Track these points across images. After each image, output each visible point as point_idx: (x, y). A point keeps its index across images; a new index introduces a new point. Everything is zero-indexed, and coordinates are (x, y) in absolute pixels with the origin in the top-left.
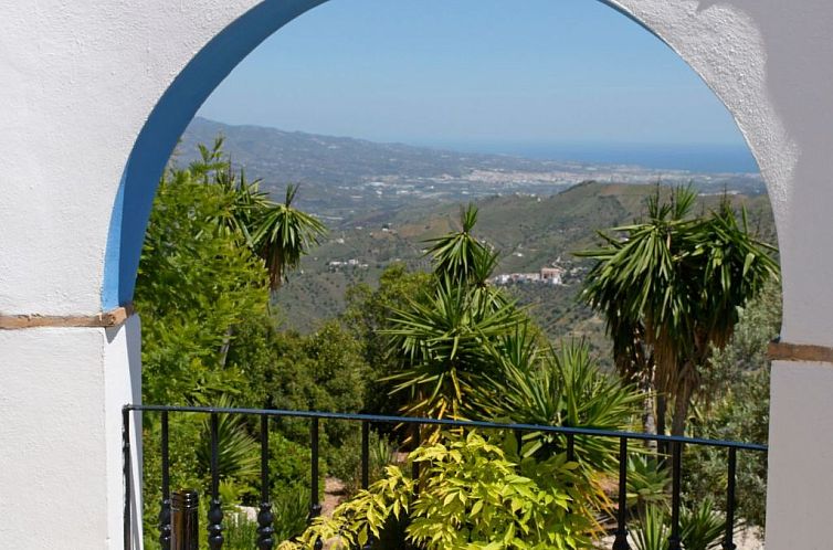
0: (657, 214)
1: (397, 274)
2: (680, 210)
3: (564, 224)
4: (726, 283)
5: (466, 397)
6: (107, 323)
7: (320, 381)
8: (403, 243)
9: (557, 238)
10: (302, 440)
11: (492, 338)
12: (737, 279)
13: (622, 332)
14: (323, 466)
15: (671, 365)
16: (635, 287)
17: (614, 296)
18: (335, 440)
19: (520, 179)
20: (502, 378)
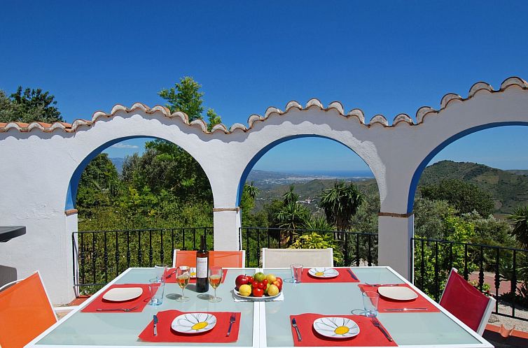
0: (336, 186)
1: (276, 201)
2: (341, 186)
3: (310, 189)
4: (352, 202)
5: (296, 228)
6: (237, 210)
7: (259, 226)
8: (273, 194)
9: (308, 192)
10: (255, 239)
11: (301, 215)
12: (355, 201)
13: (328, 213)
14: (260, 245)
15: (340, 221)
16: (332, 203)
17: (327, 206)
18: (263, 239)
19: (299, 179)
20: (304, 223)
